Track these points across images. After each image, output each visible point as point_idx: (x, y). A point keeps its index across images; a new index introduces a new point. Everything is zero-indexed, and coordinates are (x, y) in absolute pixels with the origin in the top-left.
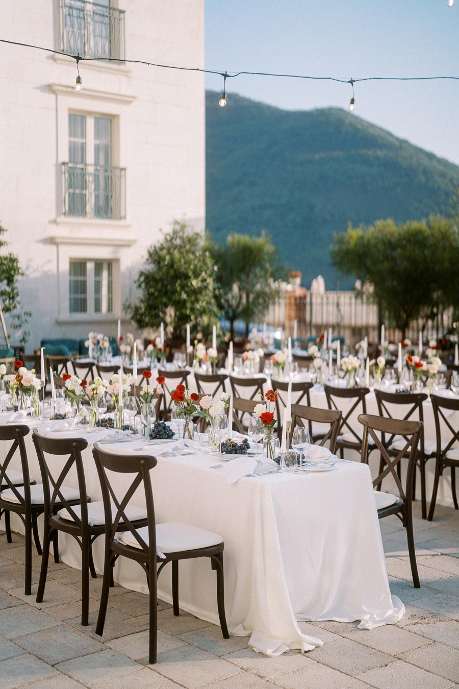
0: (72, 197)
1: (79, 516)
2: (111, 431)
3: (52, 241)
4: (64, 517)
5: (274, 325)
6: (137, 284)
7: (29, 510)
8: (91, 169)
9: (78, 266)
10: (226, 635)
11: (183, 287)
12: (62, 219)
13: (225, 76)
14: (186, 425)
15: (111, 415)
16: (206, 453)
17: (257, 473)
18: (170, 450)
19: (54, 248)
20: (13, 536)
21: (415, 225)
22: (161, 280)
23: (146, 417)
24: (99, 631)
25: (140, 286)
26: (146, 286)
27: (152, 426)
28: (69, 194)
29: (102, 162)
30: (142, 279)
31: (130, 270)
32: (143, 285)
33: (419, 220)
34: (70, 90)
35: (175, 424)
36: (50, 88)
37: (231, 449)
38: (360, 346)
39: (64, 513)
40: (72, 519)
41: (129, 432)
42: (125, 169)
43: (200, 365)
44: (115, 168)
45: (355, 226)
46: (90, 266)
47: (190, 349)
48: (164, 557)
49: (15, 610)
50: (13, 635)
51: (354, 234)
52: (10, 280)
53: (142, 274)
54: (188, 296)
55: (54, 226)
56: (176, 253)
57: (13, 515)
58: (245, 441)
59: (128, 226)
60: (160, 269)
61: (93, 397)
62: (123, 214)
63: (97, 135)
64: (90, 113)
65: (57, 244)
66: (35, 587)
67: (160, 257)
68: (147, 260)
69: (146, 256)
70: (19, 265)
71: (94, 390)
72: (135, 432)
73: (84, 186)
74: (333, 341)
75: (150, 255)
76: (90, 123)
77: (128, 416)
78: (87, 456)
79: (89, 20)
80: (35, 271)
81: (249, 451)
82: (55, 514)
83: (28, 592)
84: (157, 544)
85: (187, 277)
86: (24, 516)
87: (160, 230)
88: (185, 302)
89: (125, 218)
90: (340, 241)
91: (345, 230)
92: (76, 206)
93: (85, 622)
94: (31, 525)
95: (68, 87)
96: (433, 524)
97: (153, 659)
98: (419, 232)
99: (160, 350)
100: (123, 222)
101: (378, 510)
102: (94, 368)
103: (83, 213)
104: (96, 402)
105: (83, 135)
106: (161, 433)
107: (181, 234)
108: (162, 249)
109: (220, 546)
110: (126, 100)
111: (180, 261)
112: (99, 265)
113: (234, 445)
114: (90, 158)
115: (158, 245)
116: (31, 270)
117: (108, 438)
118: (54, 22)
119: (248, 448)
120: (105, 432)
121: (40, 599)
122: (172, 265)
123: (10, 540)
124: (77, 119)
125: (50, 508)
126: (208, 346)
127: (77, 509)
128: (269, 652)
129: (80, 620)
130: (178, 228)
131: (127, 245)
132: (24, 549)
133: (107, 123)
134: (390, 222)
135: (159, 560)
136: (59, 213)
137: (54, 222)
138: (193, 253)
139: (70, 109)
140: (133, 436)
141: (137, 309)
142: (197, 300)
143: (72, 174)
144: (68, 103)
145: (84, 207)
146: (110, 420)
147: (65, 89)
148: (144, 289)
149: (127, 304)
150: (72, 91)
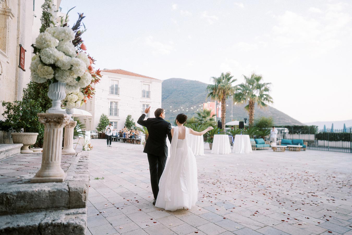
36: (141, 101)
76: (146, 106)
105: (144, 107)
110: (150, 103)
118: (141, 94)
124: (144, 105)
150: (143, 102)
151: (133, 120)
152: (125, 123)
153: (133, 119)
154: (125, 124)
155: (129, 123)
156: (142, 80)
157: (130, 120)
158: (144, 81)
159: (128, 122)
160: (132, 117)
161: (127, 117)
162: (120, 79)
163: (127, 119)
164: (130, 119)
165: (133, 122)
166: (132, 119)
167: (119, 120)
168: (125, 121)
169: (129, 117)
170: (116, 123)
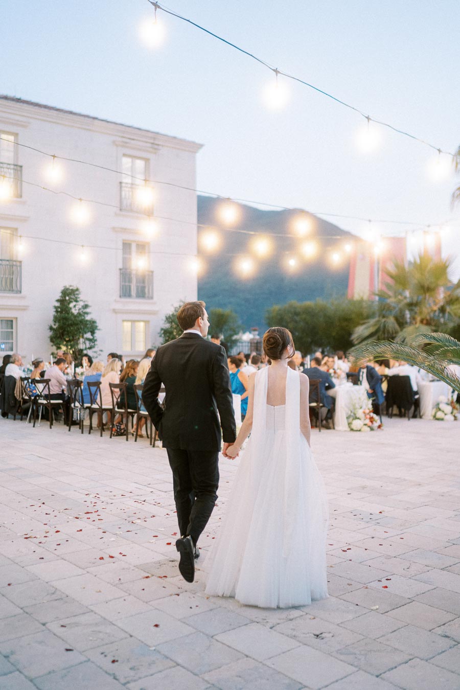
0: (124, 287)
3: (115, 311)
6: (159, 335)
8: (134, 272)
12: (119, 299)
19: (115, 315)
21: (308, 303)
25: (161, 336)
26: (164, 336)
30: (162, 332)
31: (155, 327)
32: (163, 335)
33: (311, 300)
36: (114, 229)
42: (153, 272)
44: (148, 271)
45: (277, 303)
51: (276, 307)
52: (93, 333)
53: (162, 329)
55: (115, 303)
59: (155, 303)
60: (172, 326)
62: (151, 296)
63: (138, 254)
64: (134, 242)
67: (172, 320)
68: (165, 321)
69: (164, 318)
70: (97, 325)
73: (130, 281)
75: (167, 319)
76: (134, 247)
87: (172, 305)
89: (152, 298)
92: (125, 292)
100: (151, 301)
103: (130, 296)
105: (131, 254)
108: (173, 315)
114: (134, 266)
115: (171, 313)
116: (102, 326)
124: (127, 246)
131: (154, 313)
133: (143, 247)
136: (116, 297)
137: (115, 301)
139: (123, 240)
143: (124, 274)
144: (122, 237)
145: (130, 293)
147: (121, 230)
148: (164, 337)
149: (154, 345)
150: (124, 230)
151: (87, 310)
152: (52, 323)
153: (87, 306)
154: (51, 328)
155: (71, 325)
156: (120, 139)
157: (75, 311)
158: (124, 140)
159: (66, 319)
160: (84, 296)
161: (58, 296)
162: (24, 126)
163: (58, 304)
164: (71, 305)
165: (88, 318)
166: (81, 304)
167: (24, 309)
168: (52, 313)
169: (68, 295)
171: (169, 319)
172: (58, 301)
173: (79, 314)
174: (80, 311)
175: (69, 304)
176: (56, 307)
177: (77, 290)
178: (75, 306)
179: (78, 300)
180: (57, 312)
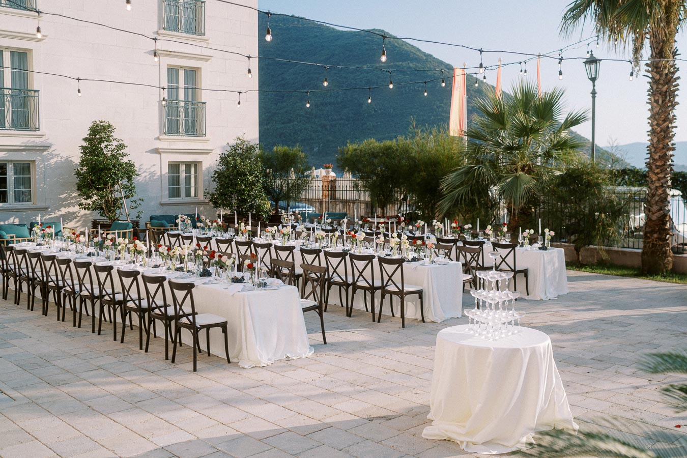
0: (170, 121)
1: (164, 312)
2: (182, 273)
3: (156, 151)
4: (157, 312)
5: (311, 202)
6: (213, 179)
7: (141, 311)
8: (182, 104)
9: (174, 167)
10: (229, 362)
11: (242, 181)
12: (163, 137)
13: (240, 93)
14: (217, 269)
15: (182, 265)
16: (224, 283)
17: (242, 290)
18: (207, 282)
19: (159, 155)
20: (133, 327)
21: (388, 143)
22: (228, 177)
23: (198, 266)
24: (173, 361)
25: (214, 180)
26: (219, 180)
27: (202, 270)
28: (168, 119)
29: (190, 99)
30: (216, 175)
31: (208, 169)
32: (217, 180)
33: (391, 139)
34: (168, 53)
35: (212, 269)
37: (236, 280)
38: (343, 222)
39: (157, 311)
40: (161, 314)
41: (190, 273)
42: (205, 103)
43: (243, 236)
44: (199, 102)
45: (352, 142)
46: (183, 168)
47: (236, 226)
48: (200, 327)
49: (135, 355)
50: (134, 363)
51: (350, 147)
52: (129, 178)
53: (216, 172)
54: (246, 187)
55: (158, 141)
56: (239, 160)
57: (134, 314)
58: (243, 277)
60: (228, 169)
61: (173, 256)
62: (204, 133)
63: (186, 82)
64: (181, 67)
65: (160, 153)
66: (144, 347)
67: (227, 161)
68: (220, 163)
69: (219, 159)
70: (135, 168)
71: (173, 252)
72: (193, 273)
73: (178, 115)
74: (327, 219)
75: (222, 159)
76: (182, 73)
77: (190, 266)
78: (166, 283)
79: (181, 8)
80: (145, 172)
81: (244, 281)
82: (153, 312)
83: (141, 348)
84: (196, 321)
85: (245, 175)
86: (138, 313)
87: (228, 143)
88: (244, 190)
89: (205, 135)
90: (342, 153)
91: (346, 145)
92: (171, 128)
93: (167, 358)
94: (141, 318)
95: (167, 51)
96: (351, 318)
97: (195, 370)
98: (390, 148)
99: (220, 225)
100: (203, 138)
101: (303, 309)
102: (180, 237)
103: (178, 132)
104: (175, 259)
105: (177, 82)
106: (206, 274)
107: (241, 146)
108: (229, 156)
109: (226, 323)
110: (206, 59)
111: (241, 164)
112: (188, 165)
113: (237, 279)
114: (182, 97)
115: (227, 153)
116: (142, 171)
117: (180, 276)
118: (159, 10)
119: (244, 280)
120: (178, 274)
121: (146, 351)
122: (235, 167)
123: (132, 329)
124: (173, 72)
125: (150, 309)
126: (246, 224)
127: (163, 309)
128: (246, 367)
129: (165, 358)
130: (239, 142)
131: (206, 152)
132: (139, 333)
133: (192, 74)
134: (373, 140)
135: (197, 328)
136: (161, 134)
137: (158, 139)
138: (250, 159)
139: (168, 65)
140: (192, 275)
141: (213, 195)
142: (252, 190)
143: (169, 107)
144: (167, 61)
145: (178, 128)
146: (182, 267)
147: (165, 52)
148: (217, 182)
149: (207, 191)
150: (169, 53)
151: (123, 151)
153: (122, 146)
154: (78, 174)
155: (102, 170)
157: (108, 152)
159: (94, 162)
160: (118, 135)
161: (86, 133)
163: (85, 144)
164: (103, 145)
165: (125, 160)
166: (115, 143)
168: (79, 154)
169: (98, 134)
170: (24, 168)
171: (224, 160)
172: (85, 139)
173: (113, 155)
174: (114, 152)
175: (100, 143)
176: (83, 148)
177: (110, 126)
178: (106, 147)
179: (111, 138)
180: (85, 153)
